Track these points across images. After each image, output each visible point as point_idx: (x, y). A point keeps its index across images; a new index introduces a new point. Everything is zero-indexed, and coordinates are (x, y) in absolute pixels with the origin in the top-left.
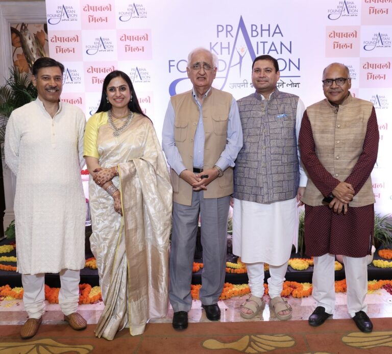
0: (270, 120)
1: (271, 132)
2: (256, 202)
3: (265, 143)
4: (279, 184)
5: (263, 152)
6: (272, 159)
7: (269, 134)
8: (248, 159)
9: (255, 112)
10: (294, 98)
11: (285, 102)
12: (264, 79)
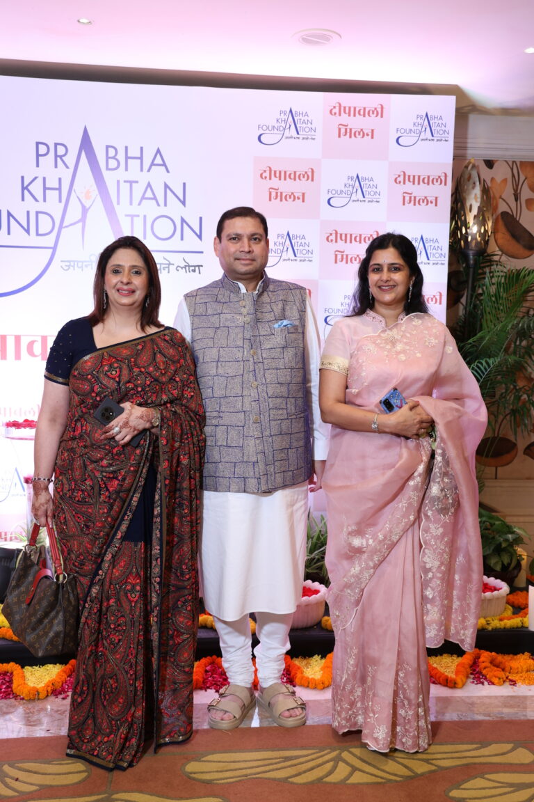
0: (262, 333)
1: (264, 355)
2: (245, 491)
3: (255, 375)
4: (283, 455)
5: (253, 393)
6: (271, 406)
7: (261, 360)
8: (223, 409)
9: (229, 316)
10: (298, 292)
11: (284, 298)
12: (248, 256)
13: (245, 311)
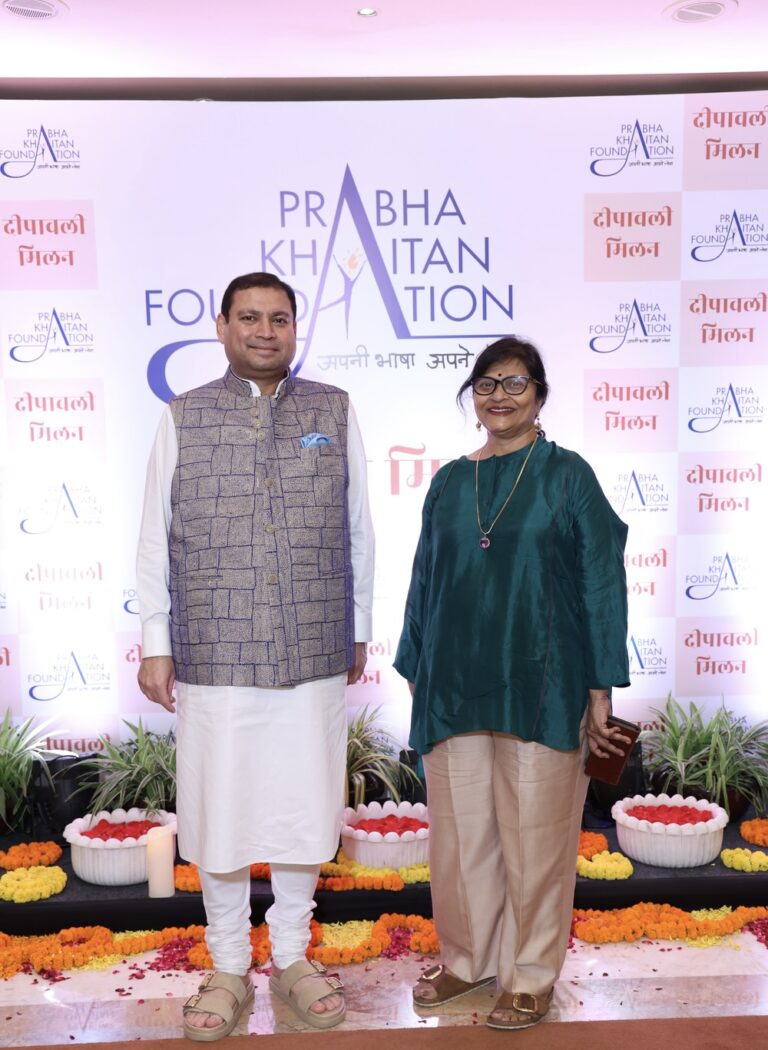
0: (283, 454)
1: (285, 487)
2: (254, 685)
3: (271, 515)
4: (314, 632)
5: (269, 541)
6: (294, 560)
7: (280, 494)
8: (222, 565)
9: (234, 430)
10: (336, 397)
11: (316, 405)
12: (268, 344)
13: (258, 423)
